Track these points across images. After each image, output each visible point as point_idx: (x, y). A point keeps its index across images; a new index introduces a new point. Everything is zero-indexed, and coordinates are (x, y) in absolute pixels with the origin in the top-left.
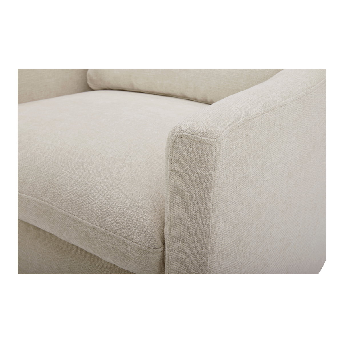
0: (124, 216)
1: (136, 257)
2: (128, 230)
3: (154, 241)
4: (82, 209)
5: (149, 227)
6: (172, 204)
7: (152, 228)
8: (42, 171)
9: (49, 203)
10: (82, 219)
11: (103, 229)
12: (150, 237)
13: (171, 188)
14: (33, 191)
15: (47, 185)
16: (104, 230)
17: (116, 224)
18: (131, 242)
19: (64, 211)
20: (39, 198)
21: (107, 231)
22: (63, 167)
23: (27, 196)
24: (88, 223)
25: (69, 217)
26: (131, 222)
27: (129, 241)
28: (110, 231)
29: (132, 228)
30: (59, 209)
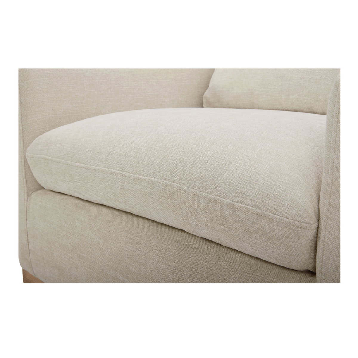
0: (270, 188)
1: (283, 236)
2: (275, 203)
3: (307, 214)
4: (217, 185)
5: (302, 199)
6: (335, 164)
7: (305, 200)
8: (171, 150)
9: (177, 183)
10: (216, 197)
11: (243, 205)
12: (303, 210)
13: (335, 144)
14: (159, 172)
15: (176, 164)
16: (245, 206)
17: (260, 197)
18: (278, 217)
19: (195, 190)
20: (165, 179)
21: (248, 207)
22: (196, 145)
23: (151, 178)
24: (224, 200)
25: (200, 196)
26: (279, 194)
27: (275, 216)
28: (251, 207)
29: (280, 200)
30: (189, 188)
